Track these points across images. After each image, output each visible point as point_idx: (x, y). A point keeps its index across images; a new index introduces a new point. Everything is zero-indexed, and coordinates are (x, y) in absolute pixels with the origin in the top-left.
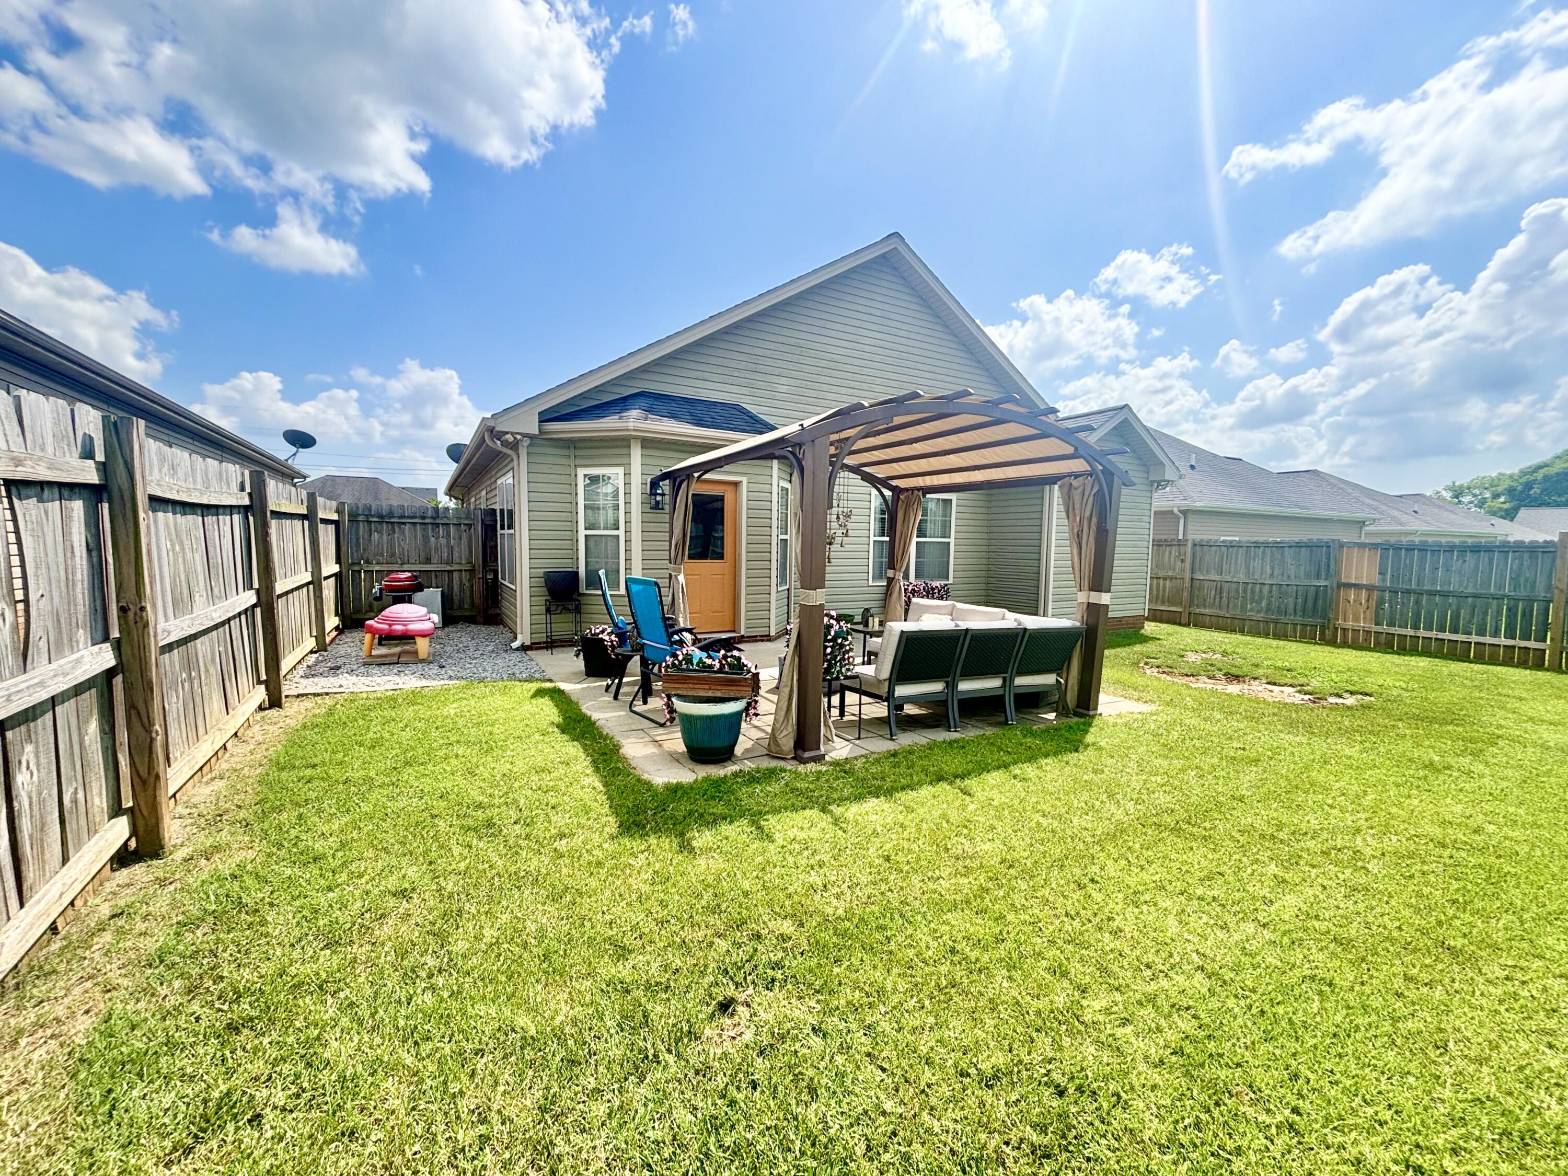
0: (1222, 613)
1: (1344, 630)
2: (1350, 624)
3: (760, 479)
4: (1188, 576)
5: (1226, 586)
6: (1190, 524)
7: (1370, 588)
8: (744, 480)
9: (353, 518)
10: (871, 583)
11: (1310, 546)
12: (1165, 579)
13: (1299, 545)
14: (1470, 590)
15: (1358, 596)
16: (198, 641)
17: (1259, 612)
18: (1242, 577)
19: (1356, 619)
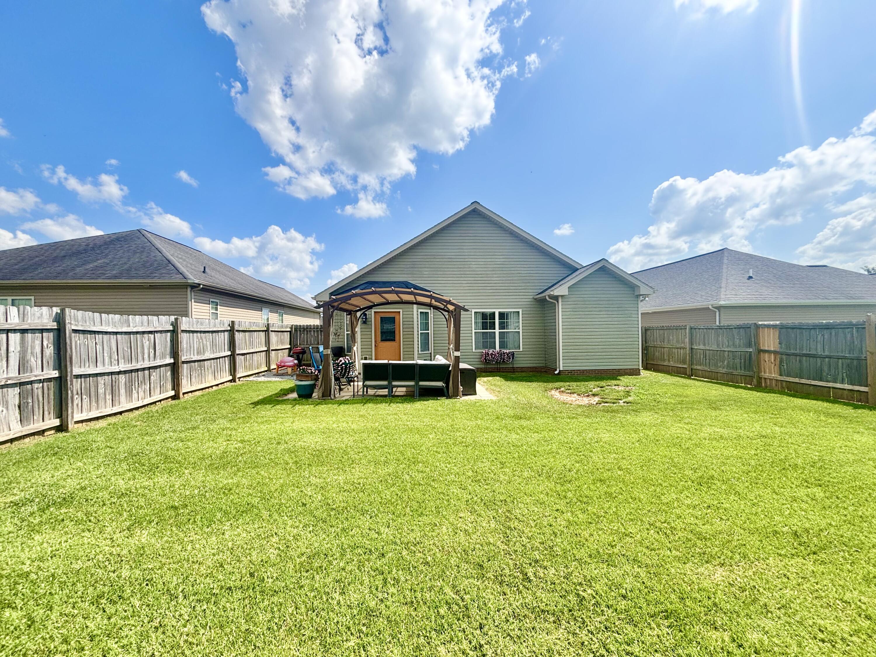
0: (706, 369)
1: (765, 379)
2: (767, 375)
3: (408, 310)
4: (688, 346)
5: (708, 352)
6: (722, 315)
7: (775, 353)
8: (401, 311)
9: (296, 330)
10: (474, 351)
11: (746, 328)
12: (680, 349)
13: (739, 327)
14: (827, 353)
15: (769, 357)
16: (206, 362)
17: (723, 368)
18: (714, 347)
19: (770, 373)
